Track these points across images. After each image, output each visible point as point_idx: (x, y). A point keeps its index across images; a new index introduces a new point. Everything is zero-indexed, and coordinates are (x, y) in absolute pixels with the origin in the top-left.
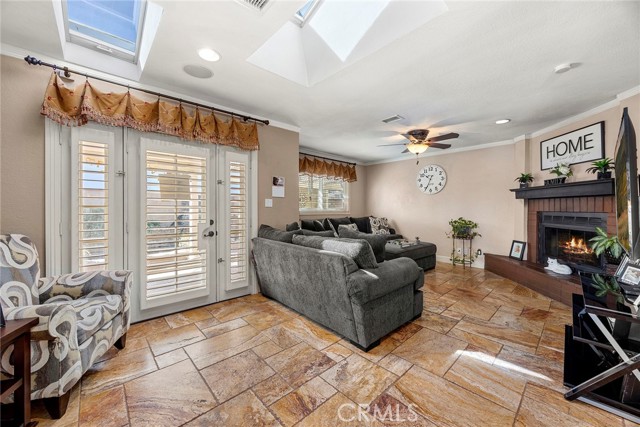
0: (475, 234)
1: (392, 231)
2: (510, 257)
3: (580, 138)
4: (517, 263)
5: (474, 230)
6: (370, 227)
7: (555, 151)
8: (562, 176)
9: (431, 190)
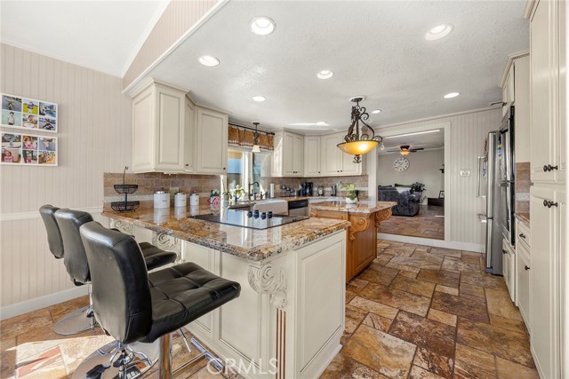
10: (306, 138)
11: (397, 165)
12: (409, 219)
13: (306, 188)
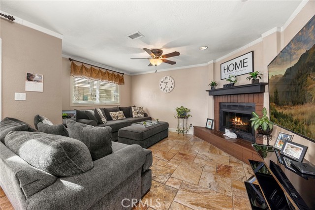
0: (189, 116)
1: (145, 115)
2: (206, 128)
3: (241, 61)
4: (209, 132)
5: (188, 113)
6: (132, 113)
7: (228, 69)
8: (232, 83)
9: (166, 91)
11: (163, 85)
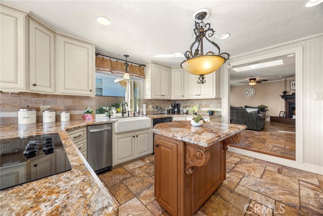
2: (279, 116)
5: (267, 109)
9: (249, 96)
10: (173, 70)
11: (247, 93)
12: (256, 133)
13: (175, 107)
